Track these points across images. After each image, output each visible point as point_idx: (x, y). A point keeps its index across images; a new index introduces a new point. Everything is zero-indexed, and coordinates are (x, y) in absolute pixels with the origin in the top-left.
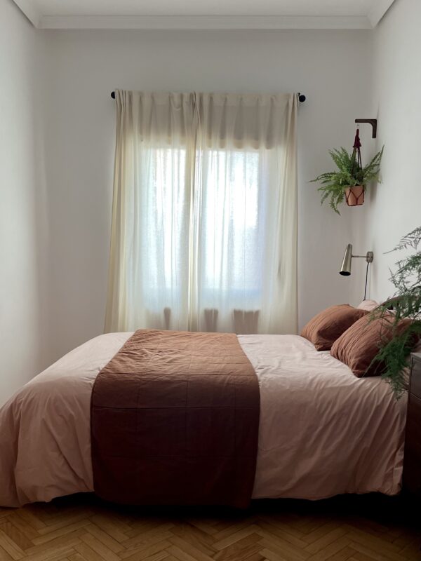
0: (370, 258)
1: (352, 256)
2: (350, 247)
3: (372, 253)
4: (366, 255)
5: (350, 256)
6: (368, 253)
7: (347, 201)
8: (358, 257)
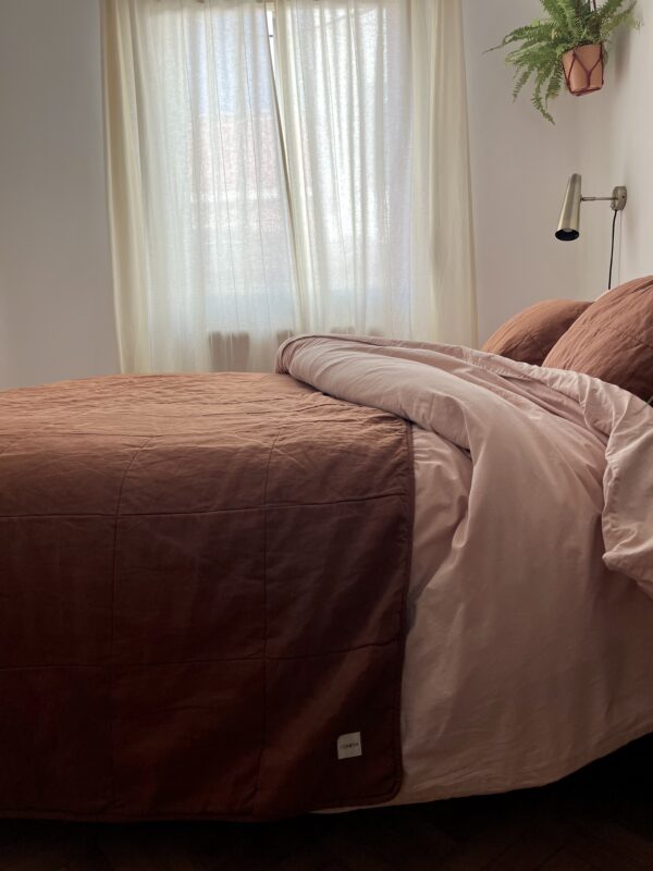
0: (620, 200)
1: (583, 199)
2: (575, 179)
3: (624, 188)
4: (611, 196)
5: (576, 198)
6: (616, 189)
7: (568, 84)
8: (593, 199)
